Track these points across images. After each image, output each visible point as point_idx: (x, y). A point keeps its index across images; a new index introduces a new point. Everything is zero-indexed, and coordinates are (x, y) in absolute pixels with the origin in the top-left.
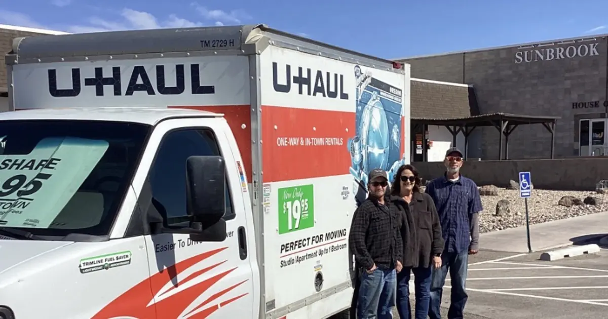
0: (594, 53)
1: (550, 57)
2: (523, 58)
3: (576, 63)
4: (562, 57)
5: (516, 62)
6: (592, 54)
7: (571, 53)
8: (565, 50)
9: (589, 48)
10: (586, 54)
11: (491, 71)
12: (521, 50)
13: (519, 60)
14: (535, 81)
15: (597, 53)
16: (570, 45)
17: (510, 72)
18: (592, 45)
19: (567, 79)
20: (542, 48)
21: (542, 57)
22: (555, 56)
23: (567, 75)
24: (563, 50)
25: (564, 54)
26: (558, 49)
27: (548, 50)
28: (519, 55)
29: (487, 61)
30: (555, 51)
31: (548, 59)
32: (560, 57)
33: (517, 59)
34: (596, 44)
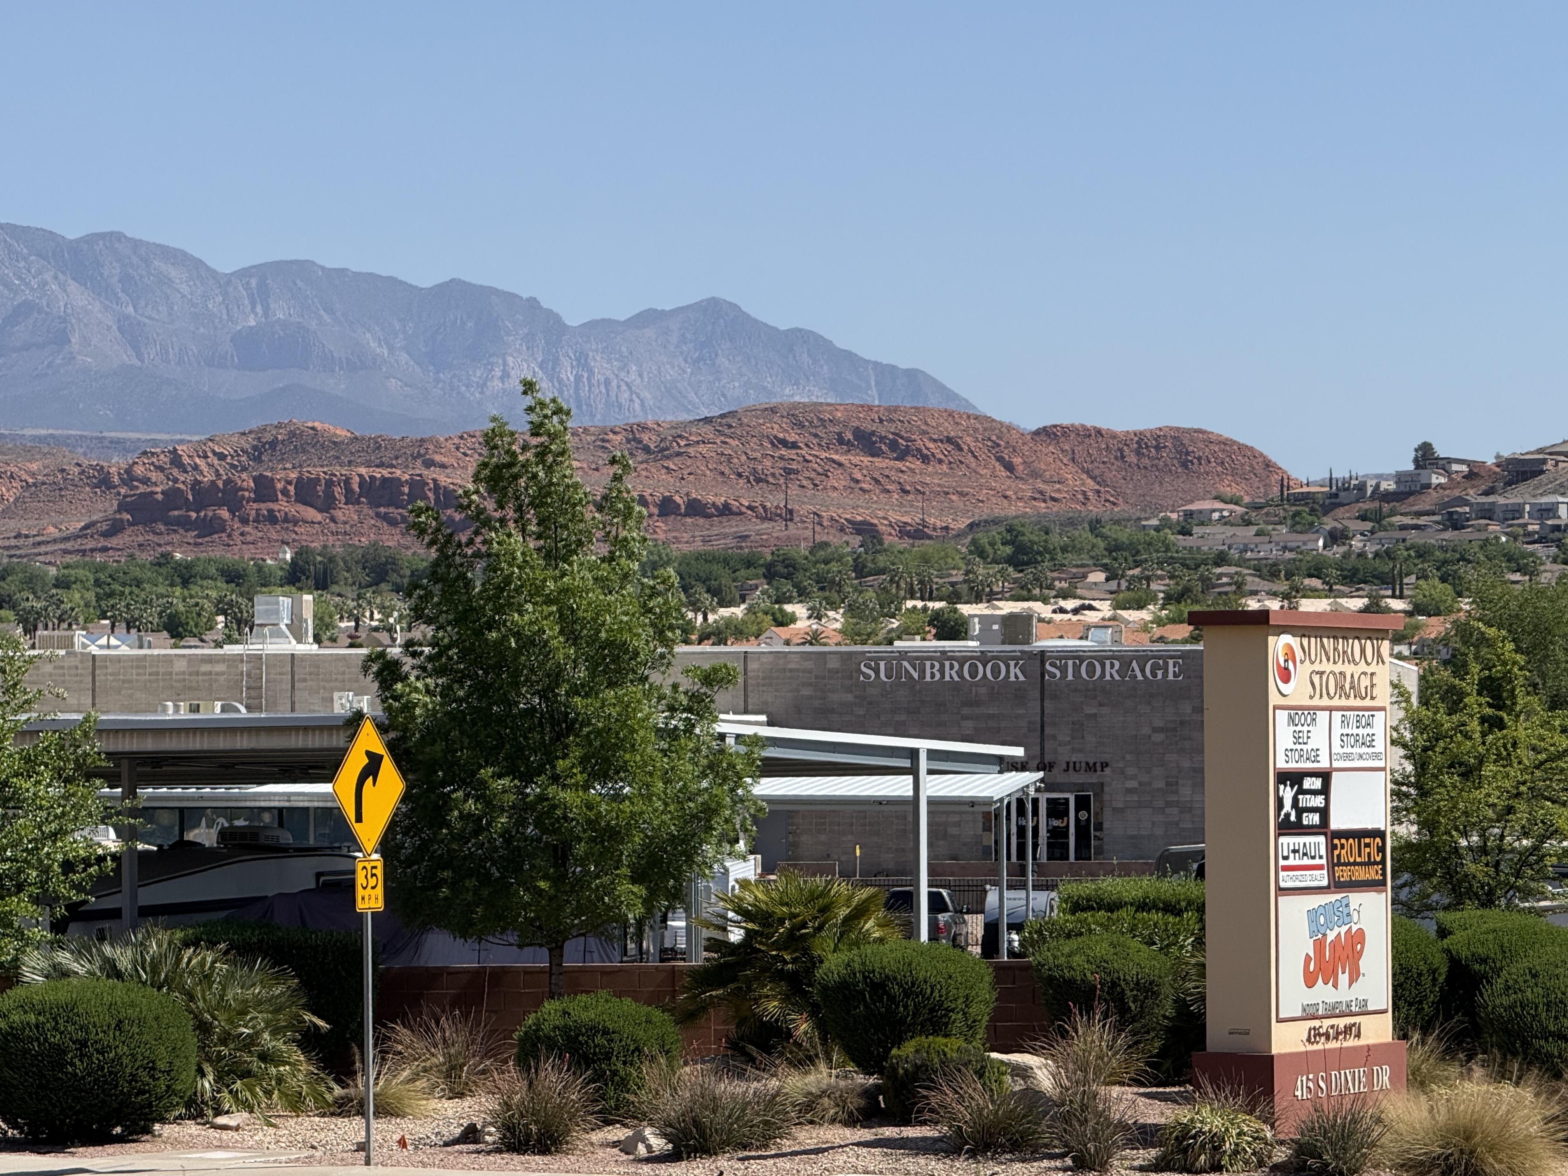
0: (1016, 677)
1: (933, 675)
2: (877, 672)
3: (983, 690)
4: (956, 678)
5: (862, 678)
6: (1012, 679)
7: (973, 672)
8: (961, 666)
9: (1008, 667)
10: (1001, 677)
11: (806, 692)
12: (870, 659)
13: (868, 677)
14: (903, 717)
15: (1022, 678)
16: (972, 658)
17: (849, 697)
18: (1012, 663)
19: (966, 718)
20: (917, 658)
21: (916, 675)
22: (943, 675)
23: (966, 711)
24: (956, 666)
25: (960, 674)
26: (947, 663)
27: (928, 664)
28: (867, 666)
29: (798, 670)
30: (942, 666)
31: (928, 678)
32: (951, 677)
33: (863, 673)
34: (1021, 662)
